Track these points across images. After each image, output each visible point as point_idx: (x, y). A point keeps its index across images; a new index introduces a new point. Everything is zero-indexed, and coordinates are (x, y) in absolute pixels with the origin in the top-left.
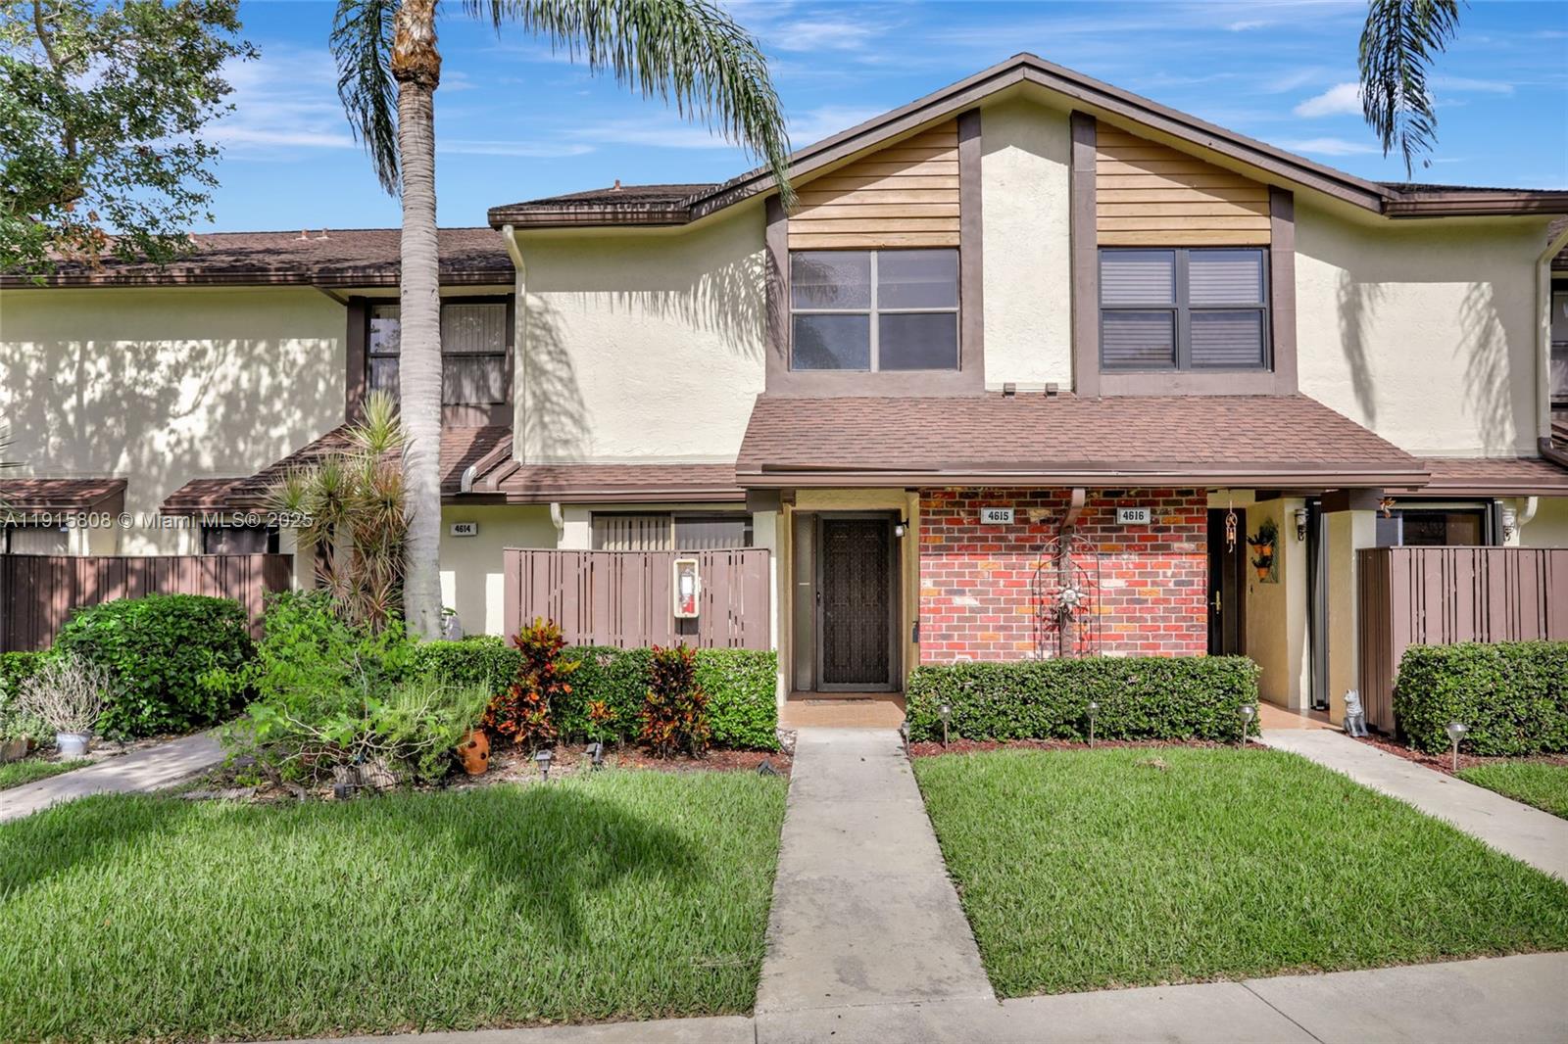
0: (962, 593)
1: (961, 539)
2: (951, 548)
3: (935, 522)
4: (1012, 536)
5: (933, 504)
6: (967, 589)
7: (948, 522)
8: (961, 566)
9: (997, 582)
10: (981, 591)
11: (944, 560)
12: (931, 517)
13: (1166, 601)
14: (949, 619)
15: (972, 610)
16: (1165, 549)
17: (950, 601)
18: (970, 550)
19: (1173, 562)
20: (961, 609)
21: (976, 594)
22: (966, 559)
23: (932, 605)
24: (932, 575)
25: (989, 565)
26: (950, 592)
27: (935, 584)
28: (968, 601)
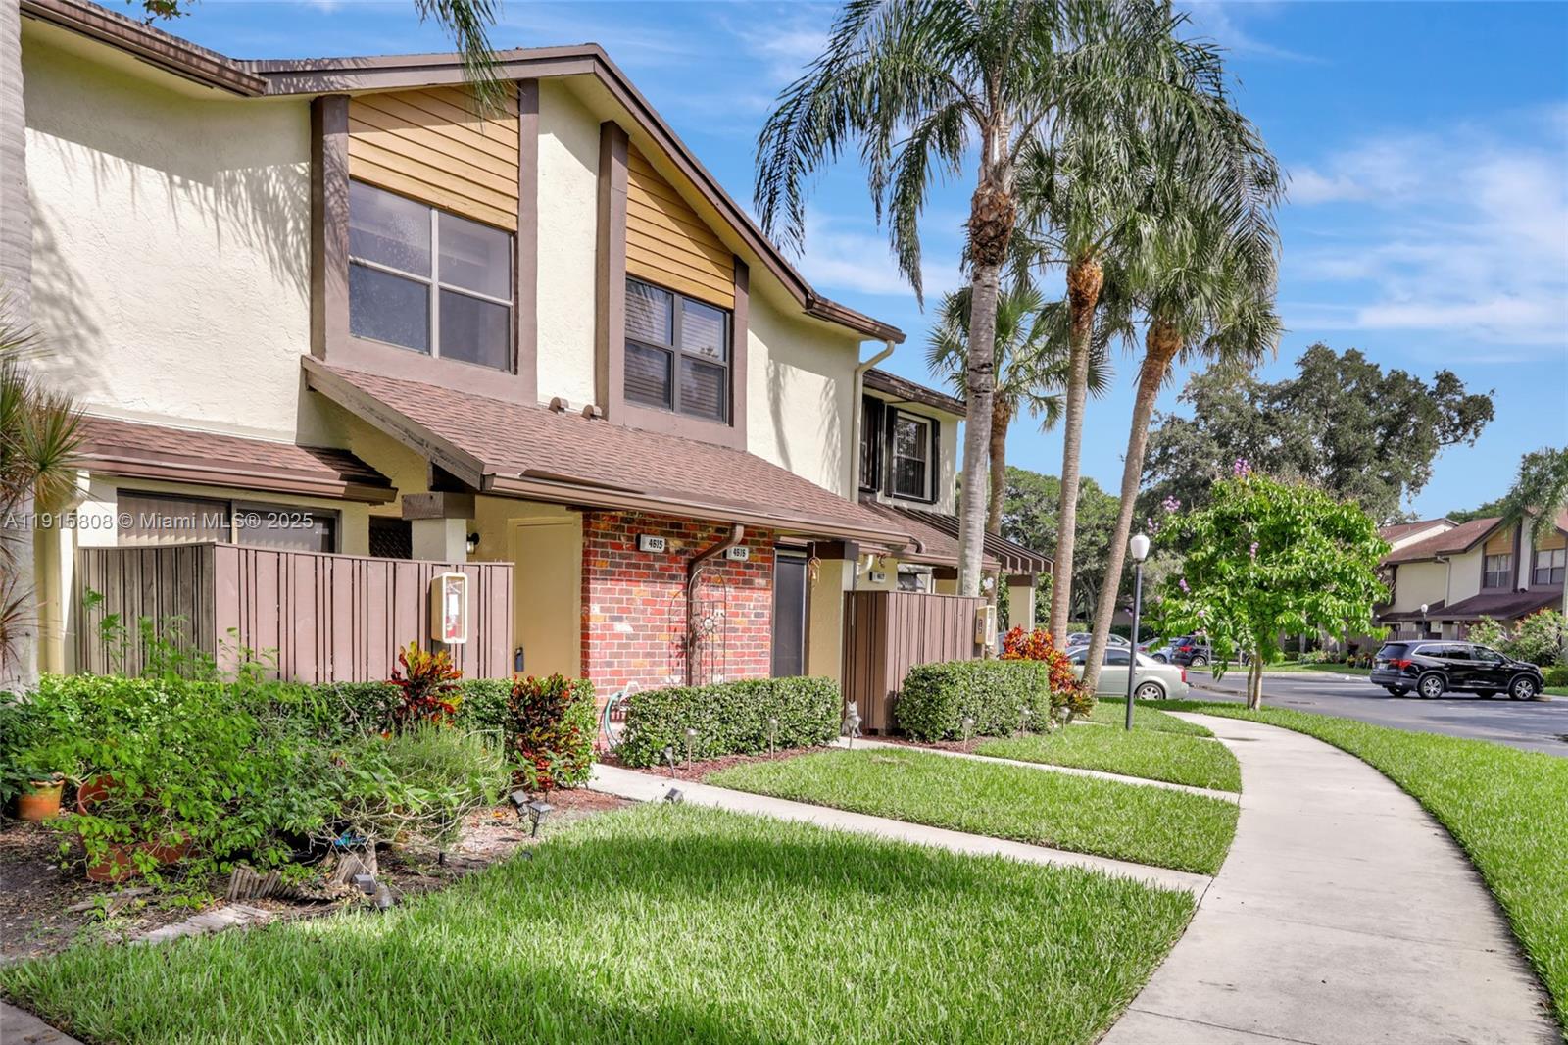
0: (620, 619)
1: (619, 565)
2: (613, 574)
3: (603, 545)
4: (657, 565)
5: (602, 526)
6: (625, 615)
7: (614, 546)
8: (622, 591)
9: (645, 610)
10: (634, 618)
11: (609, 585)
12: (600, 540)
13: (749, 630)
14: (609, 646)
15: (628, 637)
16: (748, 584)
17: (611, 628)
18: (625, 576)
19: (755, 595)
20: (619, 636)
21: (633, 620)
22: (624, 585)
23: (599, 632)
24: (600, 601)
25: (641, 591)
26: (614, 619)
27: (602, 609)
28: (623, 628)
